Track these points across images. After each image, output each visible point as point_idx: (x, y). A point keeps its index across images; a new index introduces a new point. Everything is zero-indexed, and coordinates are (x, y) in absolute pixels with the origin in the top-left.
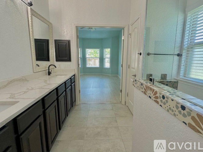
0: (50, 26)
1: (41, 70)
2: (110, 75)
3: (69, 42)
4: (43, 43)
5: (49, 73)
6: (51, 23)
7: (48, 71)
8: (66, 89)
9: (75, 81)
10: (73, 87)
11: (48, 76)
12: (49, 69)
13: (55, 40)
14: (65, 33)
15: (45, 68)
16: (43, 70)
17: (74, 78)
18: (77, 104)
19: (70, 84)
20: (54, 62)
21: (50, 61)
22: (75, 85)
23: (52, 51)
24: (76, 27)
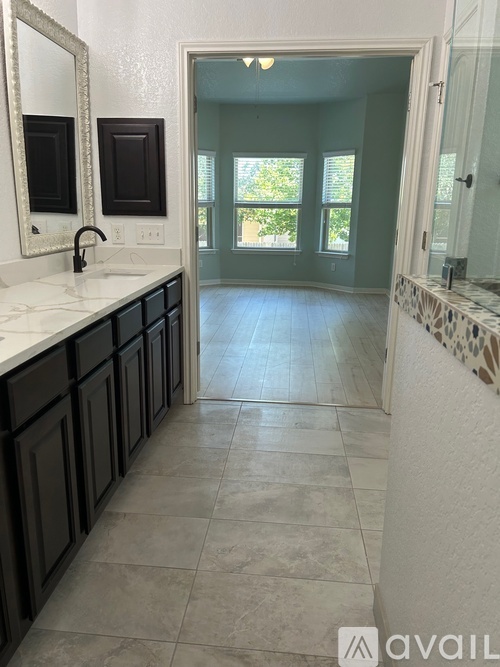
0: (78, 57)
1: (48, 249)
2: (350, 290)
3: (158, 126)
4: (50, 135)
5: (79, 264)
6: (83, 45)
7: (73, 253)
8: (146, 326)
9: (181, 302)
10: (174, 324)
11: (72, 275)
12: (77, 248)
13: (100, 121)
14: (141, 85)
15: (64, 240)
16: (54, 248)
17: (180, 287)
18: (187, 401)
19: (163, 311)
20: (94, 217)
21: (80, 213)
22: (180, 318)
23: (86, 170)
24: (191, 56)
